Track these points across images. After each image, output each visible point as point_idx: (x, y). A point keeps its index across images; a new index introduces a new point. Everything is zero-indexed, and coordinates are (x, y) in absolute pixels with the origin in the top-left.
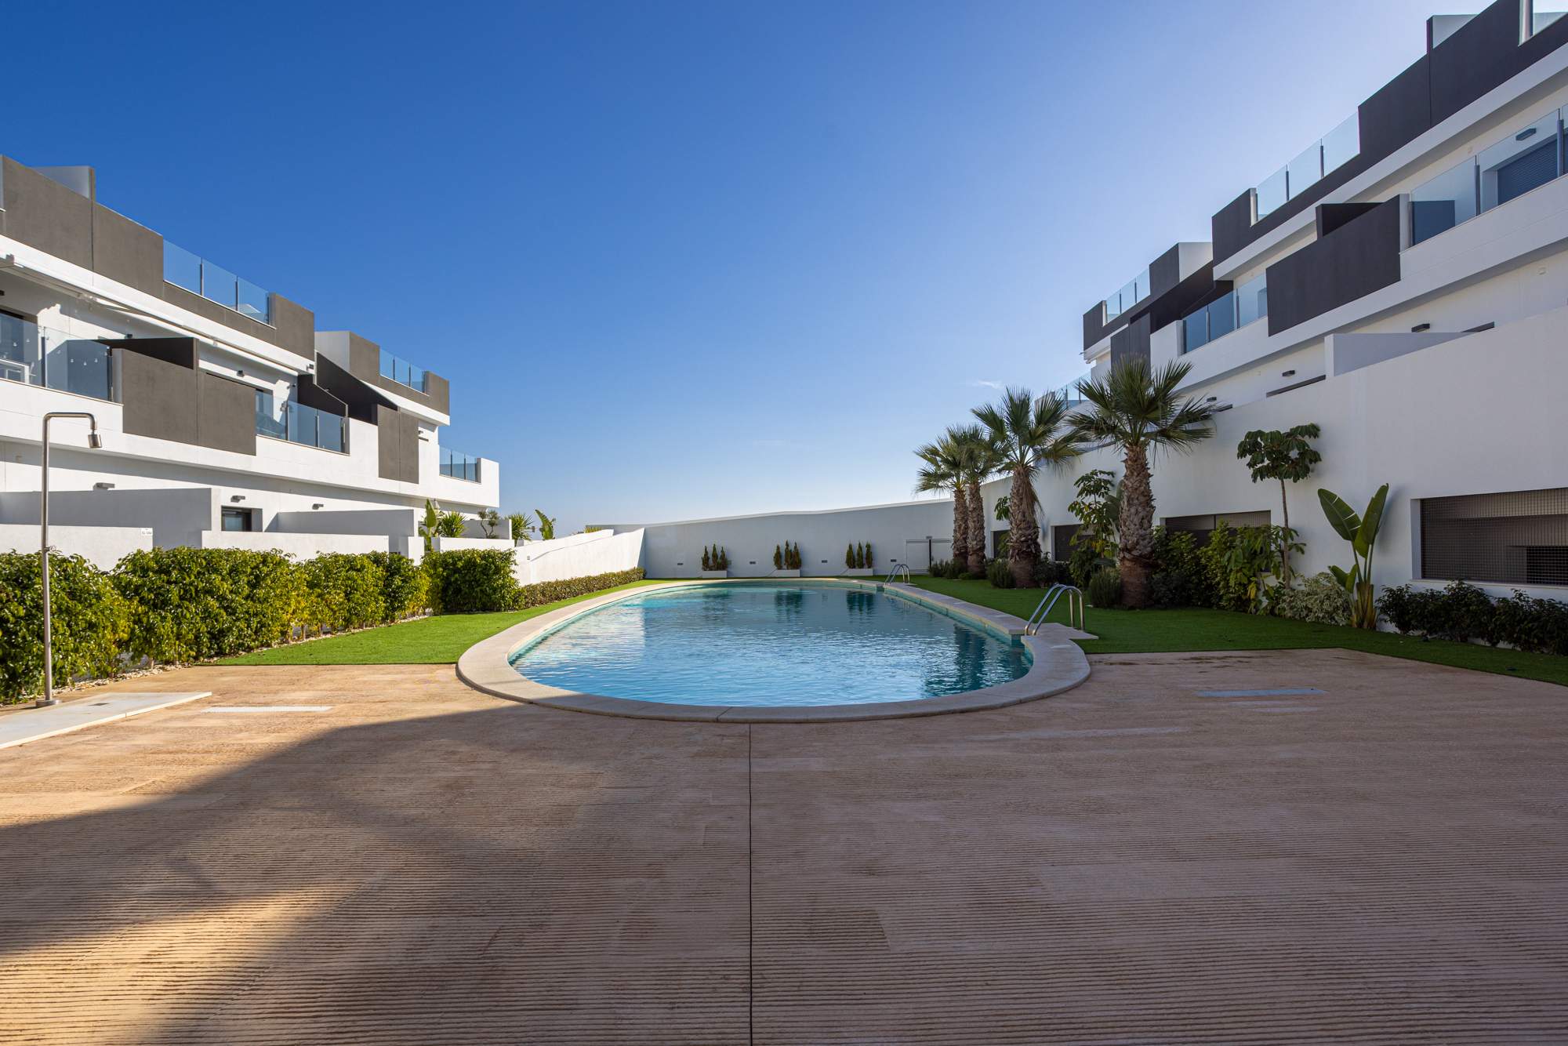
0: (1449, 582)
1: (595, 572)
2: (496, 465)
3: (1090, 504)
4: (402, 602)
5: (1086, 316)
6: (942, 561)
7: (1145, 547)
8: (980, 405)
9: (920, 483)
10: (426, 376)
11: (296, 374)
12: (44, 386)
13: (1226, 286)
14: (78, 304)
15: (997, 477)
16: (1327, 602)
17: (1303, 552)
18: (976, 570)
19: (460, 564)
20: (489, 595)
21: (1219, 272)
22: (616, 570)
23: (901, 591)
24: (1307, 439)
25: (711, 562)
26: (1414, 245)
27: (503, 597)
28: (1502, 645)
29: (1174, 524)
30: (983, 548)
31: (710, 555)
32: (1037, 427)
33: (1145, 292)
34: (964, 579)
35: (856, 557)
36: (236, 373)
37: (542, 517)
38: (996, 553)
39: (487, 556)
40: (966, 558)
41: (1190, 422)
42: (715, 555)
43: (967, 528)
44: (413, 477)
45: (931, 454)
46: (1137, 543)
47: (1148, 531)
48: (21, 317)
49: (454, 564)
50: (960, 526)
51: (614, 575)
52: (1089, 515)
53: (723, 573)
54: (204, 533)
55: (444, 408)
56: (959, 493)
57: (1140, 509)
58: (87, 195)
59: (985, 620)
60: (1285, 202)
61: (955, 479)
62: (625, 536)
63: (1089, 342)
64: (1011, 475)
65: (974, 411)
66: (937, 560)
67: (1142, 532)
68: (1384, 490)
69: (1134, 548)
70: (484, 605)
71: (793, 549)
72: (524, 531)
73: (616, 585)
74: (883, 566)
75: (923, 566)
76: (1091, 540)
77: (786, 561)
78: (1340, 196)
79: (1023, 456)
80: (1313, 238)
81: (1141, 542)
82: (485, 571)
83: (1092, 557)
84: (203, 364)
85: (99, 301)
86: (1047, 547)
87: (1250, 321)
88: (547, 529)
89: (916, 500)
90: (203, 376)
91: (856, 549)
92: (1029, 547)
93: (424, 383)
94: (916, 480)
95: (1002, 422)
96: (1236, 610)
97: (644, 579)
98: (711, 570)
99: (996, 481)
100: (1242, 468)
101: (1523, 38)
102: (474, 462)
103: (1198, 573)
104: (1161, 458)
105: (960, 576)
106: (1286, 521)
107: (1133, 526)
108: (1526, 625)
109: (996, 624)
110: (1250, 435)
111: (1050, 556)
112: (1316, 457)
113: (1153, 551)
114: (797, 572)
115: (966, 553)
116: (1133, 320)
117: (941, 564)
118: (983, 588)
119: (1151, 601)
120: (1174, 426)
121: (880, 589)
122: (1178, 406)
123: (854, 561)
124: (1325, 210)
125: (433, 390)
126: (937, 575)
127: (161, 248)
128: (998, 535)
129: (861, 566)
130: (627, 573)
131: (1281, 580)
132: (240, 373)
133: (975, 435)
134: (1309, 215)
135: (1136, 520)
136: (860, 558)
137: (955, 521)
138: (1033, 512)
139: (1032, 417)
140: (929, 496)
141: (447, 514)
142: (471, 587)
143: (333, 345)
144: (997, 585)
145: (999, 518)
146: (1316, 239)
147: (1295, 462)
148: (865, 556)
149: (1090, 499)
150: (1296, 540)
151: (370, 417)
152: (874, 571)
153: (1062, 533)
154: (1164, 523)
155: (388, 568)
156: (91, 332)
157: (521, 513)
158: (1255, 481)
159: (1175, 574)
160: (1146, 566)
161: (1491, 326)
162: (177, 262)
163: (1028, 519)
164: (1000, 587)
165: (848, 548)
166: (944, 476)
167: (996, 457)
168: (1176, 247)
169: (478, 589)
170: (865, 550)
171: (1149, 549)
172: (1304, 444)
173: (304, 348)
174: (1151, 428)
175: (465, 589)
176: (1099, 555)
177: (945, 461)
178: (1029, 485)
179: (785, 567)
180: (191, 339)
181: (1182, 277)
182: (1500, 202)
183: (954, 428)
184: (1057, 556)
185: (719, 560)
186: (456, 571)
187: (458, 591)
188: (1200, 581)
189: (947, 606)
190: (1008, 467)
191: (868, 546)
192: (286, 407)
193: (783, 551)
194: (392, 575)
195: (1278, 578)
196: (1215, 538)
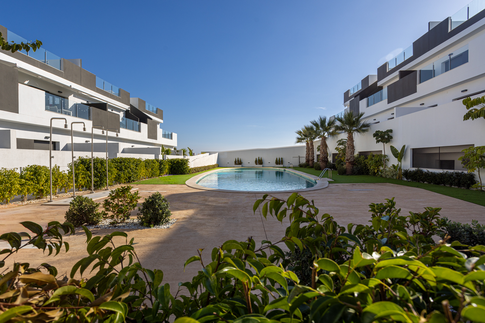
0: (416, 168)
1: (206, 165)
2: (176, 134)
3: (341, 148)
4: (163, 171)
5: (345, 94)
6: (302, 163)
7: (352, 159)
8: (312, 120)
9: (296, 141)
10: (157, 109)
11: (125, 110)
12: (62, 113)
13: (381, 88)
14: (78, 94)
15: (318, 139)
16: (392, 173)
17: (389, 161)
18: (312, 165)
19: (175, 162)
20: (183, 170)
21: (379, 84)
22: (211, 164)
23: (290, 171)
24: (389, 133)
25: (237, 162)
26: (420, 83)
27: (186, 171)
28: (425, 183)
29: (361, 153)
30: (314, 159)
31: (237, 160)
32: (327, 126)
33: (360, 88)
34: (308, 168)
35: (278, 162)
36: (111, 110)
37: (190, 149)
38: (317, 161)
39: (182, 160)
40: (309, 162)
41: (364, 127)
42: (238, 161)
43: (309, 154)
44: (156, 138)
45: (300, 133)
46: (350, 158)
47: (353, 155)
48: (64, 98)
49: (174, 162)
50: (307, 153)
51: (211, 166)
52: (340, 151)
53: (241, 166)
54: (117, 154)
55: (162, 118)
56: (307, 144)
57: (351, 150)
58: (80, 66)
59: (309, 177)
60: (395, 66)
61: (306, 140)
62: (213, 155)
63: (345, 101)
64: (321, 139)
65: (311, 122)
66: (301, 163)
67: (351, 155)
68: (404, 146)
69: (349, 160)
70: (181, 172)
71: (260, 159)
72: (185, 153)
73: (211, 169)
74: (286, 164)
75: (297, 164)
76: (341, 157)
77: (258, 162)
78: (405, 68)
79: (324, 134)
80: (398, 79)
81: (351, 158)
82: (182, 164)
83: (341, 162)
84: (109, 110)
85: (82, 93)
86: (330, 159)
87: (385, 99)
88: (191, 153)
89: (295, 145)
90: (109, 113)
91: (278, 159)
92: (325, 159)
93: (156, 111)
94: (296, 140)
95: (318, 125)
96: (373, 175)
97: (218, 167)
98: (237, 165)
99: (317, 141)
100: (374, 139)
101: (449, 31)
102: (170, 133)
103: (365, 166)
104: (356, 136)
105: (307, 167)
106: (385, 153)
107: (349, 154)
108: (429, 178)
109: (312, 178)
110: (377, 132)
111: (331, 162)
112: (391, 137)
113: (354, 161)
114: (261, 166)
115: (309, 161)
116: (355, 97)
117: (302, 164)
118: (313, 170)
119: (353, 173)
120: (360, 128)
121: (285, 170)
122: (362, 122)
123: (278, 163)
124: (401, 72)
125: (159, 113)
126: (301, 167)
127: (95, 78)
128: (318, 156)
129: (280, 164)
130: (214, 165)
131: (383, 168)
132: (112, 110)
133: (312, 128)
134: (397, 73)
135: (350, 152)
136: (279, 162)
137: (306, 152)
138: (326, 150)
139: (326, 124)
140: (299, 144)
141: (167, 148)
142: (178, 168)
143: (134, 101)
144: (316, 169)
145: (318, 151)
146: (399, 80)
147: (387, 139)
148: (281, 161)
149: (341, 146)
150: (387, 158)
151: (145, 122)
152: (283, 166)
153: (334, 155)
154: (359, 153)
155: (160, 163)
156: (79, 101)
157: (185, 148)
158: (377, 143)
159: (359, 166)
160: (352, 164)
161: (436, 105)
162: (99, 82)
163: (325, 152)
164: (317, 170)
165: (276, 159)
166: (303, 139)
167: (317, 134)
168: (368, 76)
169: (180, 169)
170: (281, 160)
171: (353, 160)
172: (389, 134)
173: (127, 103)
174: (354, 128)
175: (176, 168)
176: (343, 161)
177: (304, 135)
178: (325, 142)
179: (258, 164)
180: (106, 104)
181: (369, 85)
182: (446, 71)
183: (306, 125)
184: (333, 162)
185: (239, 162)
186: (174, 164)
187: (175, 169)
188: (366, 168)
189: (301, 174)
190: (320, 137)
191: (282, 158)
192: (123, 119)
193: (257, 160)
194: (161, 164)
195: (383, 167)
196: (369, 157)
